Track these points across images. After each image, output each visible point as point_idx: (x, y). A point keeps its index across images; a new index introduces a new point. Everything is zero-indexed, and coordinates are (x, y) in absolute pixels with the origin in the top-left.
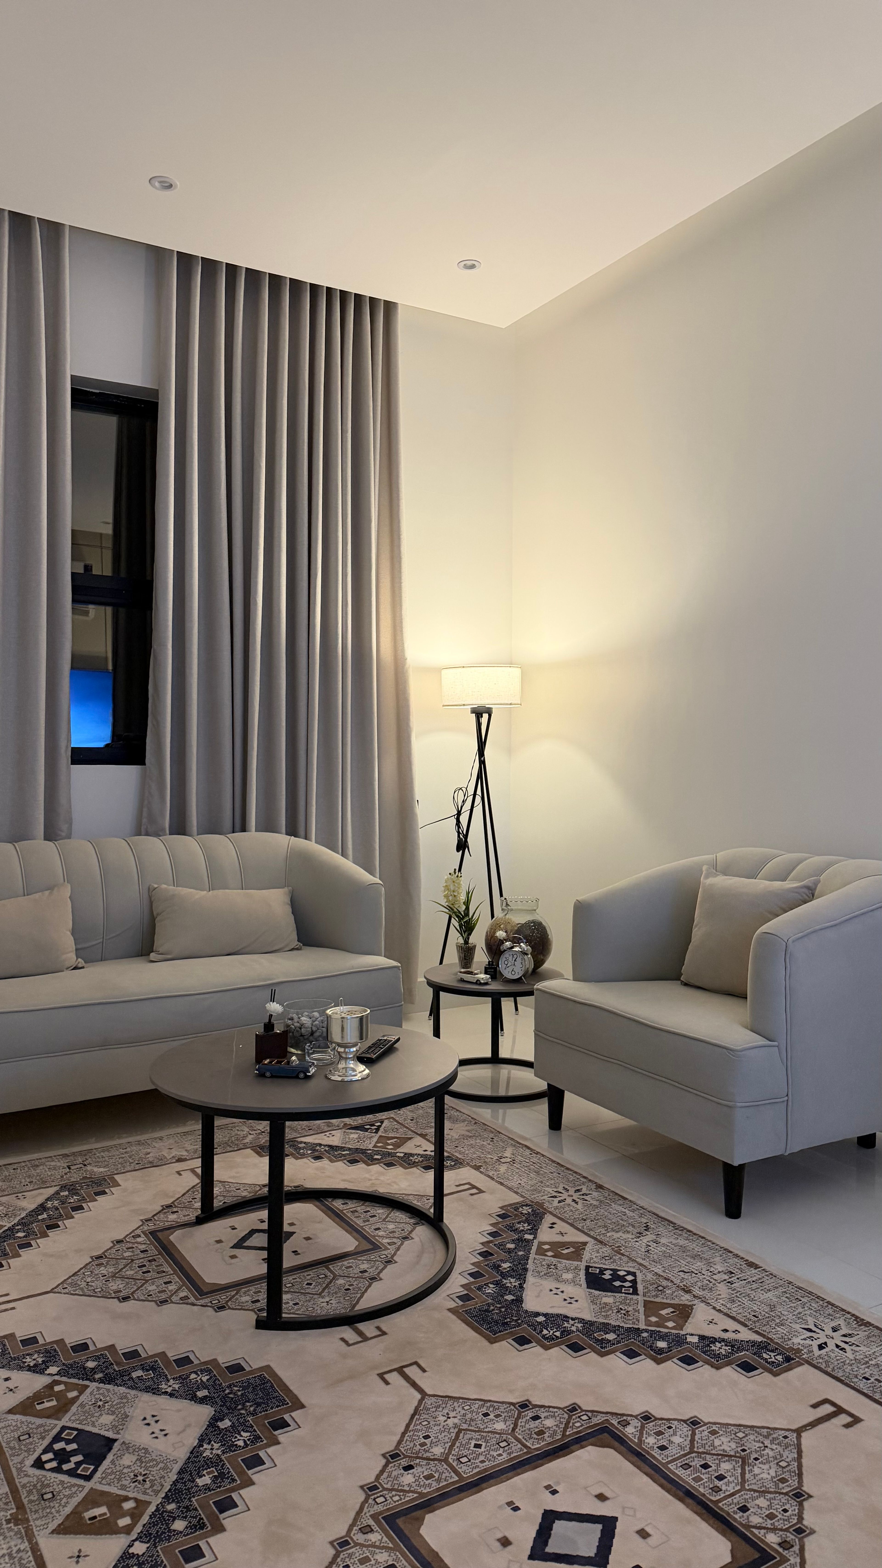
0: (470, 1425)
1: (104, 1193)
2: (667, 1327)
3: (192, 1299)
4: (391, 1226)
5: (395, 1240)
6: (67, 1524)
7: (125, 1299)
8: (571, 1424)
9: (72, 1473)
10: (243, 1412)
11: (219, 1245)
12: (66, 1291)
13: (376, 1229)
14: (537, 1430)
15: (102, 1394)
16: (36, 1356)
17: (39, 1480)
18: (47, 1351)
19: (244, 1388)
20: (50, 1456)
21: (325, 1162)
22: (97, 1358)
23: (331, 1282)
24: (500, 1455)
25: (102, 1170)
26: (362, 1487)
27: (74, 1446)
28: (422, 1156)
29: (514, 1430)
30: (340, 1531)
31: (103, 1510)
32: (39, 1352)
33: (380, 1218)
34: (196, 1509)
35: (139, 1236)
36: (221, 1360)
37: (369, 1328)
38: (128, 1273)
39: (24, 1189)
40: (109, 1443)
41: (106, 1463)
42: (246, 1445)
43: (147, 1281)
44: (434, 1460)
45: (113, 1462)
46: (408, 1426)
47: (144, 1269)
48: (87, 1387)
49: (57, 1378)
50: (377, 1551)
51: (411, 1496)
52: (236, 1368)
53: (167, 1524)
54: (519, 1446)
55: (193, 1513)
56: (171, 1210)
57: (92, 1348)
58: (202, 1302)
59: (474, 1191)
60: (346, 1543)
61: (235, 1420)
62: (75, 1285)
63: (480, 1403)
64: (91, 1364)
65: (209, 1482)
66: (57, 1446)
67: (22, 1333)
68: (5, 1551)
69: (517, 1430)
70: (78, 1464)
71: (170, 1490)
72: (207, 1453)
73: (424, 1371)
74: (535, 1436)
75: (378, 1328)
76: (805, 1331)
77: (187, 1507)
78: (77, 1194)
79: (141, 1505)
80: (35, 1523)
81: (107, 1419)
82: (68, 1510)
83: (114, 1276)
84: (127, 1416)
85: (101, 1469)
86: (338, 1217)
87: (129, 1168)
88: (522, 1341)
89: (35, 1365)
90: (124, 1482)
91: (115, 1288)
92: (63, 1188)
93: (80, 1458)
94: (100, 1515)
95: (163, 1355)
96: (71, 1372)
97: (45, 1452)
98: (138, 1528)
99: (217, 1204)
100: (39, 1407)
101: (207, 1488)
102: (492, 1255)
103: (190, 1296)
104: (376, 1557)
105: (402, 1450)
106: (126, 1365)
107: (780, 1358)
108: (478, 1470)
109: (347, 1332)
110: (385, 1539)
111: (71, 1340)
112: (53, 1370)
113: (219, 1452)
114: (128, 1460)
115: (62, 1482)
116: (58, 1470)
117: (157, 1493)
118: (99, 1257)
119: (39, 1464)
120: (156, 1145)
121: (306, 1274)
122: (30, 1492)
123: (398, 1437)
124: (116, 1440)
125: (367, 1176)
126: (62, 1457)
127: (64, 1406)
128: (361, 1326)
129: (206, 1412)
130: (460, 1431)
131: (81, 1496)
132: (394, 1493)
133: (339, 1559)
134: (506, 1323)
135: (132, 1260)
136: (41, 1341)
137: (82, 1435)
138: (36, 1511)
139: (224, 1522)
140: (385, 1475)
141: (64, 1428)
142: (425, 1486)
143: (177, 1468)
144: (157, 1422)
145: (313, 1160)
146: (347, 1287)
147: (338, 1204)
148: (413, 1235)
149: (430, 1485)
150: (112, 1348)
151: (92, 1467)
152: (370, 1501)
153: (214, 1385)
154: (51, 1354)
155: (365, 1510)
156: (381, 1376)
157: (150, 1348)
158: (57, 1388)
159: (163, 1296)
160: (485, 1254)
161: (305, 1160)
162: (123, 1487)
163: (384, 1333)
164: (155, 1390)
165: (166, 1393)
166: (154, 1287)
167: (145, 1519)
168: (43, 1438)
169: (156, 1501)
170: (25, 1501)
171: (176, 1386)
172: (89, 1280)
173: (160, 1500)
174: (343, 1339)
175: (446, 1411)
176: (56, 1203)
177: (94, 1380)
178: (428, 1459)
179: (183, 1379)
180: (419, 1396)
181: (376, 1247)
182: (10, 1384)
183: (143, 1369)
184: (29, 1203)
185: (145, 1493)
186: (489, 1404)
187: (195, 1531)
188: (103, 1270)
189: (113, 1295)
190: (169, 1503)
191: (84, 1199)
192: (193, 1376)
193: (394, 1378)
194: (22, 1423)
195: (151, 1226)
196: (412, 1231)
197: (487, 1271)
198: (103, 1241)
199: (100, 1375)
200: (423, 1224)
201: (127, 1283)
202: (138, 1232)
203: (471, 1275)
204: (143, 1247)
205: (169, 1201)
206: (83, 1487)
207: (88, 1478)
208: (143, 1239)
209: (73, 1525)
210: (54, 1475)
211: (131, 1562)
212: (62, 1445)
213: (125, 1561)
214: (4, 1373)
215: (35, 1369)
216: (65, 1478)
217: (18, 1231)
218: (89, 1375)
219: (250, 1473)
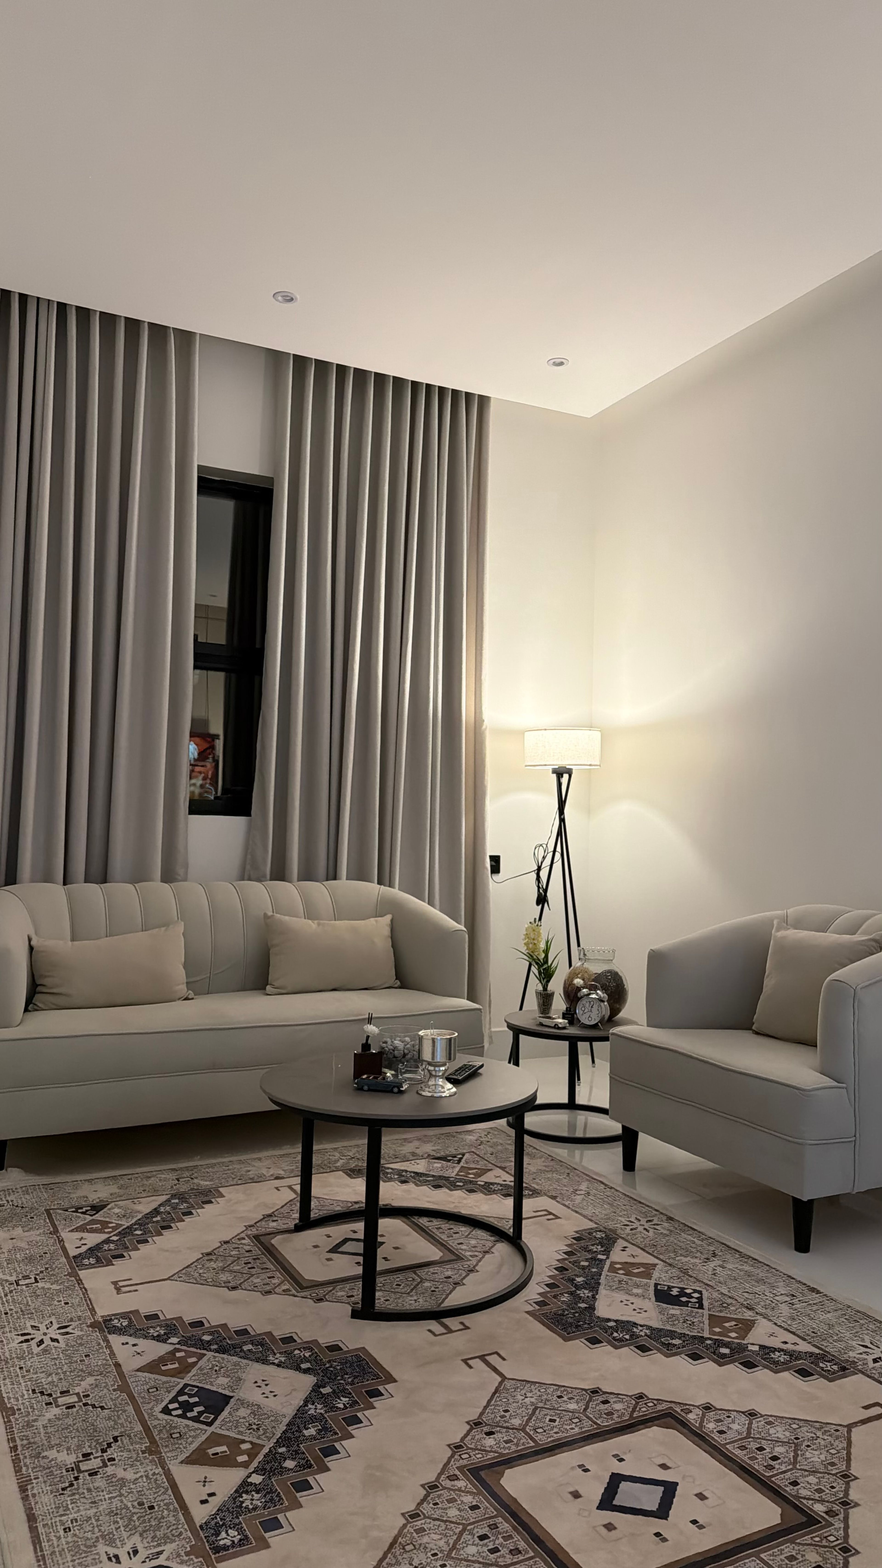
0: (545, 1404)
1: (210, 1202)
2: (730, 1337)
3: (294, 1292)
4: (473, 1242)
5: (476, 1253)
6: (194, 1457)
7: (234, 1288)
8: (638, 1409)
9: (196, 1419)
10: (342, 1382)
11: (315, 1249)
12: (181, 1279)
13: (459, 1244)
14: (606, 1411)
15: (218, 1361)
16: (158, 1328)
17: (167, 1423)
18: (167, 1325)
19: (342, 1364)
20: (176, 1405)
21: (411, 1186)
22: (211, 1334)
23: (417, 1285)
24: (572, 1429)
25: (208, 1183)
26: (449, 1446)
27: (196, 1399)
28: (501, 1185)
29: (585, 1410)
30: (431, 1477)
31: (224, 1448)
32: (161, 1326)
33: (463, 1235)
34: (304, 1453)
35: (244, 1239)
36: (321, 1341)
37: (453, 1322)
38: (235, 1268)
39: (139, 1195)
40: (227, 1399)
41: (225, 1413)
42: (345, 1407)
43: (253, 1275)
44: (513, 1429)
45: (230, 1413)
46: (489, 1401)
47: (250, 1266)
48: (205, 1355)
49: (178, 1346)
50: (463, 1494)
51: (492, 1455)
52: (335, 1348)
53: (280, 1463)
54: (590, 1423)
55: (301, 1456)
56: (271, 1219)
57: (207, 1325)
58: (303, 1294)
59: (551, 1217)
60: (436, 1487)
61: (335, 1387)
62: (188, 1275)
63: (555, 1387)
64: (207, 1338)
65: (314, 1433)
66: (181, 1399)
67: (144, 1310)
68: (143, 1474)
69: (588, 1410)
70: (200, 1413)
71: (280, 1437)
72: (312, 1412)
73: (504, 1359)
74: (605, 1416)
75: (462, 1323)
76: (861, 1347)
77: (296, 1451)
78: (186, 1202)
79: (256, 1448)
80: (167, 1454)
81: (223, 1381)
82: (194, 1446)
83: (223, 1269)
84: (240, 1380)
85: (221, 1418)
86: (423, 1231)
87: (232, 1183)
88: (594, 1341)
89: (158, 1336)
90: (241, 1429)
91: (224, 1279)
92: (173, 1196)
93: (201, 1408)
94: (222, 1452)
95: (269, 1334)
96: (189, 1342)
97: (171, 1402)
98: (255, 1464)
99: (313, 1215)
100: (163, 1368)
101: (314, 1438)
102: (567, 1270)
103: (291, 1289)
104: (462, 1499)
105: (484, 1419)
106: (238, 1340)
107: (835, 1367)
108: (552, 1439)
109: (434, 1325)
110: (470, 1486)
111: (188, 1318)
112: (174, 1340)
113: (322, 1411)
114: (243, 1412)
115: (187, 1426)
116: (183, 1416)
117: (269, 1439)
118: (208, 1254)
119: (166, 1411)
120: (256, 1164)
121: (395, 1277)
122: (160, 1431)
123: (480, 1410)
124: (232, 1397)
125: (450, 1199)
126: (186, 1407)
127: (185, 1368)
128: (447, 1321)
129: (309, 1380)
130: (536, 1408)
131: (204, 1437)
132: (477, 1452)
133: (429, 1498)
134: (580, 1326)
135: (239, 1258)
136: (162, 1318)
137: (201, 1392)
138: (166, 1446)
139: (329, 1464)
140: (469, 1437)
141: (186, 1385)
142: (504, 1448)
143: (286, 1421)
144: (267, 1385)
145: (399, 1184)
146: (433, 1289)
147: (424, 1221)
148: (493, 1250)
149: (509, 1448)
150: (224, 1326)
151: (213, 1416)
152: (456, 1457)
153: (315, 1360)
154: (171, 1328)
155: (452, 1463)
156: (465, 1361)
157: (259, 1327)
158: (178, 1355)
159: (268, 1288)
160: (561, 1269)
161: (392, 1183)
162: (240, 1433)
163: (467, 1328)
164: (265, 1361)
165: (273, 1364)
166: (258, 1280)
167: (260, 1457)
168: (169, 1392)
169: (269, 1445)
170: (157, 1438)
171: (283, 1359)
172: (201, 1271)
173: (272, 1445)
174: (430, 1331)
175: (523, 1392)
176: (168, 1208)
177: (211, 1350)
178: (507, 1428)
179: (289, 1354)
180: (499, 1379)
181: (459, 1258)
182: (137, 1349)
183: (252, 1344)
184: (145, 1206)
185: (259, 1438)
186: (563, 1389)
187: (304, 1469)
188: (213, 1265)
189: (223, 1285)
190: (280, 1447)
191: (193, 1207)
192: (297, 1352)
193: (477, 1363)
194: (150, 1379)
195: (254, 1231)
196: (492, 1247)
197: (562, 1283)
198: (212, 1241)
199: (215, 1347)
200: (503, 1242)
201: (235, 1276)
202: (243, 1235)
203: (547, 1285)
204: (247, 1248)
205: (270, 1212)
206: (206, 1431)
207: (210, 1424)
208: (247, 1241)
209: (198, 1458)
210: (180, 1420)
211: (250, 1488)
212: (185, 1398)
213: (244, 1487)
214: (132, 1340)
215: (159, 1339)
216: (190, 1423)
217: (136, 1229)
218: (206, 1346)
219: (350, 1428)
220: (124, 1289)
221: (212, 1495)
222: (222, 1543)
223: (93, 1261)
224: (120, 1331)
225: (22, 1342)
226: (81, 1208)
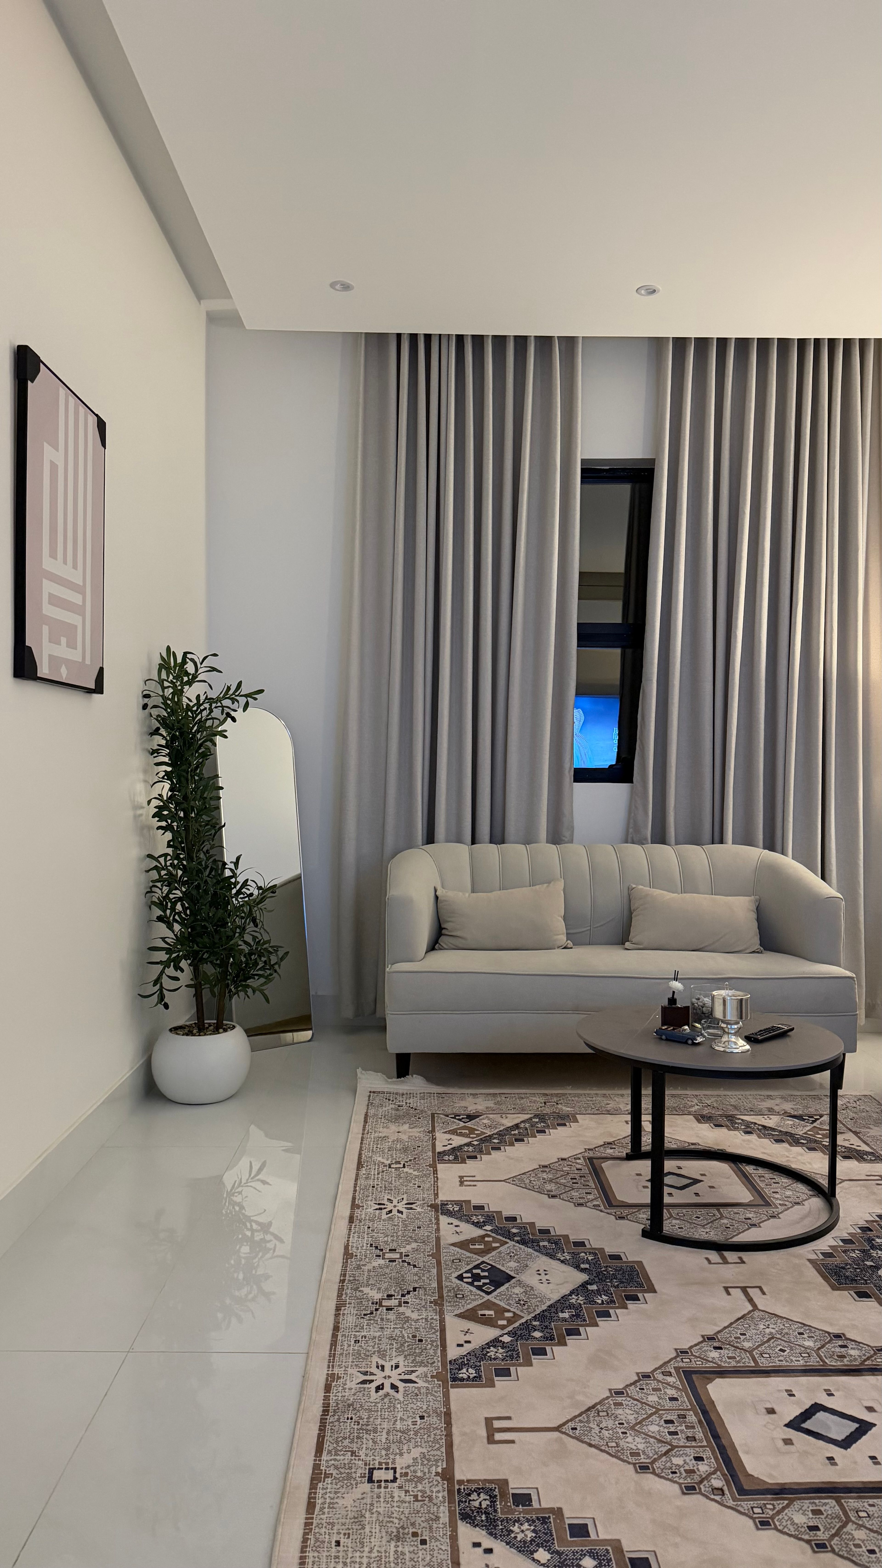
0: (783, 1336)
1: (565, 1125)
3: (602, 1207)
4: (789, 1193)
5: (787, 1203)
6: (466, 1314)
7: (553, 1197)
8: (873, 1359)
9: (479, 1288)
10: (609, 1284)
11: (638, 1177)
12: (514, 1182)
13: (773, 1192)
14: (839, 1354)
15: (516, 1250)
16: (480, 1217)
17: (457, 1286)
18: (488, 1216)
19: (616, 1270)
20: (469, 1275)
21: (753, 1137)
22: (520, 1228)
23: (715, 1220)
24: (799, 1361)
25: (569, 1109)
26: (676, 1349)
27: (486, 1274)
28: (846, 1148)
29: (819, 1349)
30: (648, 1369)
31: (492, 1312)
32: (482, 1215)
33: (782, 1185)
34: (552, 1329)
35: (580, 1159)
36: (607, 1250)
37: (731, 1256)
38: (562, 1181)
39: (508, 1112)
40: (510, 1278)
41: (503, 1288)
42: (603, 1303)
43: (573, 1189)
44: (742, 1349)
45: (507, 1289)
46: (731, 1324)
47: (574, 1181)
48: (507, 1243)
49: (489, 1233)
50: (669, 1387)
51: (711, 1364)
52: (616, 1257)
53: (529, 1332)
54: (818, 1359)
55: (549, 1331)
56: (610, 1146)
57: (519, 1221)
58: (609, 1211)
60: (649, 1377)
61: (601, 1287)
62: (522, 1180)
63: (800, 1325)
64: (514, 1231)
65: (567, 1316)
66: (475, 1271)
67: (475, 1202)
68: (424, 1317)
69: (822, 1350)
70: (485, 1284)
71: (539, 1314)
72: (573, 1301)
73: (764, 1293)
74: (836, 1358)
75: (740, 1258)
77: (546, 1327)
78: (544, 1122)
79: (516, 1317)
80: (447, 1307)
81: (513, 1264)
82: (470, 1307)
83: (551, 1181)
84: (527, 1266)
85: (498, 1291)
86: (745, 1177)
87: (590, 1112)
88: (863, 1295)
89: (478, 1222)
90: (511, 1302)
91: (549, 1188)
92: (536, 1116)
93: (487, 1281)
94: (488, 1315)
95: (566, 1237)
96: (500, 1231)
97: (466, 1272)
98: (510, 1328)
100: (471, 1247)
101: (564, 1320)
102: (872, 1231)
103: (601, 1205)
104: (666, 1390)
105: (719, 1337)
106: (538, 1236)
108: (774, 1364)
109: (713, 1256)
110: (678, 1383)
111: (505, 1214)
112: (488, 1228)
113: (582, 1302)
114: (517, 1290)
115: (471, 1291)
116: (471, 1284)
117: (529, 1313)
118: (545, 1167)
119: (460, 1278)
120: (617, 1100)
121: (698, 1210)
122: (449, 1291)
123: (719, 1329)
124: (514, 1278)
125: (786, 1154)
126: (477, 1278)
127: (488, 1250)
128: (727, 1254)
129: (583, 1277)
130: (773, 1338)
131: (480, 1302)
132: (699, 1359)
133: (638, 1384)
134: (856, 1280)
135: (568, 1173)
136: (486, 1209)
137: (493, 1269)
138: (450, 1302)
139: (567, 1341)
140: (698, 1347)
141: (483, 1262)
142: (725, 1362)
143: (548, 1303)
144: (546, 1274)
145: (743, 1134)
146: (728, 1226)
147: (750, 1169)
148: (806, 1203)
149: (729, 1363)
150: (532, 1224)
151: (493, 1288)
152: (678, 1359)
153: (595, 1263)
154: (490, 1218)
155: (672, 1362)
156: (726, 1289)
157: (559, 1229)
158: (486, 1239)
159: (582, 1201)
160: (865, 1229)
161: (736, 1133)
162: (509, 1304)
163: (743, 1262)
164: (552, 1256)
165: (559, 1259)
166: (577, 1194)
167: (517, 1325)
168: (468, 1264)
169: (527, 1317)
170: (445, 1295)
171: (568, 1258)
172: (533, 1179)
173: (530, 1318)
174: (707, 1259)
175: (767, 1323)
176: (527, 1125)
177: (513, 1240)
178: (737, 1347)
179: (574, 1255)
180: (750, 1308)
181: (767, 1204)
182: (458, 1229)
183: (549, 1242)
184: (508, 1122)
185: (522, 1311)
186: (807, 1328)
187: (546, 1340)
188: (545, 1175)
189: (546, 1192)
190: (535, 1321)
191: (548, 1127)
192: (583, 1254)
193: (737, 1293)
194: (458, 1252)
195: (591, 1154)
196: (806, 1200)
197: (859, 1241)
198: (551, 1156)
199: (519, 1238)
200: (819, 1197)
201: (559, 1187)
202: (580, 1156)
203: (843, 1241)
204: (579, 1167)
205: (611, 1140)
206: (484, 1297)
207: (488, 1293)
208: (581, 1161)
209: (470, 1315)
210: (467, 1286)
211: (498, 1344)
212: (478, 1271)
213: (495, 1342)
214: (456, 1222)
215: (477, 1225)
216: (474, 1289)
217: (495, 1138)
218: (510, 1236)
219: (598, 1319)
220: (466, 1183)
221: (469, 1342)
222: (461, 1375)
223: (451, 1158)
224: (449, 1214)
225: (377, 1209)
226: (459, 1116)
